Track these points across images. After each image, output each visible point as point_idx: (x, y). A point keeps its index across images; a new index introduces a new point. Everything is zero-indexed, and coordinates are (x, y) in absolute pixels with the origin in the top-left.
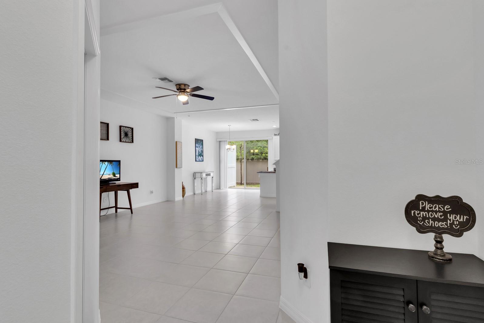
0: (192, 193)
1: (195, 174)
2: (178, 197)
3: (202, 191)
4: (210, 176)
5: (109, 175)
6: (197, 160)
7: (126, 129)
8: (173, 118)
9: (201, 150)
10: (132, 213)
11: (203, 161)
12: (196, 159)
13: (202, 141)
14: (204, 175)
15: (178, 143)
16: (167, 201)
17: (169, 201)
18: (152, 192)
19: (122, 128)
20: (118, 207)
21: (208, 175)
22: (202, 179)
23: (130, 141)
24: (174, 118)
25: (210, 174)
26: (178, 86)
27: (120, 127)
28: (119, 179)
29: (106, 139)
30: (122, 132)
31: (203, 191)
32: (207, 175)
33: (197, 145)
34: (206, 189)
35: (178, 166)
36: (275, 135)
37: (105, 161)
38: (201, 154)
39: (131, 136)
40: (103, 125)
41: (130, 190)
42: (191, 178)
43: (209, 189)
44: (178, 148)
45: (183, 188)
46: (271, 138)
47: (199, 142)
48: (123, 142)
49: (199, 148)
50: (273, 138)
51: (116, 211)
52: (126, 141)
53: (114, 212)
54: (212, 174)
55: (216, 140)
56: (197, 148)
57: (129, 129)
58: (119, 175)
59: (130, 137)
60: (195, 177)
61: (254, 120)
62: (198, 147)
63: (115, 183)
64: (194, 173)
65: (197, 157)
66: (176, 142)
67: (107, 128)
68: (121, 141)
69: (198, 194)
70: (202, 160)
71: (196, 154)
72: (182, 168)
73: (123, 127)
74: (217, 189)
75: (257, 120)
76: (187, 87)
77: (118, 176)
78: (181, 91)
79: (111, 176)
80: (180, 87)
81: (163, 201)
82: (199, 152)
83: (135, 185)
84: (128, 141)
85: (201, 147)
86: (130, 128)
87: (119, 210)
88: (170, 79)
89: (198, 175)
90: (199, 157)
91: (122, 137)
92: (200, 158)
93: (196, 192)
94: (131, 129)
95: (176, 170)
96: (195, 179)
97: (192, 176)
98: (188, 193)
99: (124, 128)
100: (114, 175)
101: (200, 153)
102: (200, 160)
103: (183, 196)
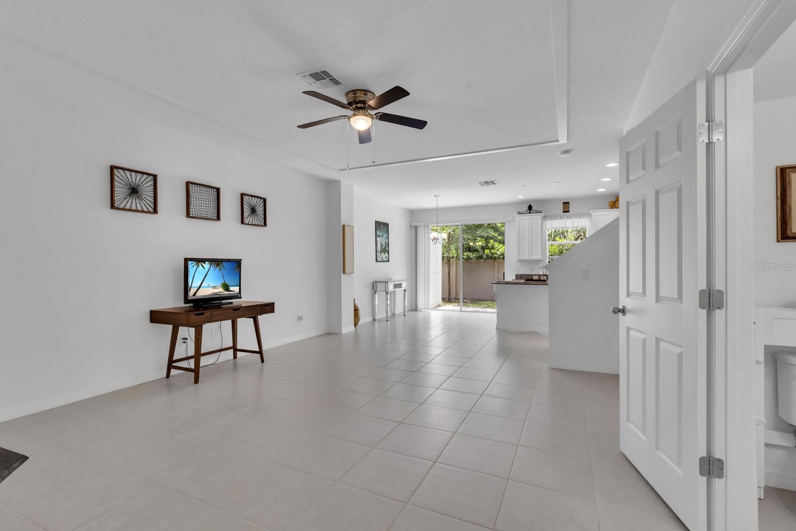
0: (370, 319)
1: (375, 284)
2: (347, 327)
3: (387, 315)
4: (401, 287)
5: (214, 287)
6: (379, 259)
7: (254, 201)
8: (337, 183)
9: (386, 242)
10: (263, 361)
11: (388, 261)
12: (378, 257)
13: (387, 225)
14: (391, 287)
15: (346, 227)
16: (329, 334)
17: (331, 333)
18: (300, 318)
19: (245, 198)
20: (238, 348)
21: (398, 286)
22: (387, 293)
23: (259, 224)
24: (339, 182)
25: (401, 284)
26: (351, 95)
27: (242, 195)
28: (238, 296)
29: (215, 218)
30: (245, 206)
31: (389, 314)
32: (396, 286)
33: (378, 233)
34: (394, 310)
35: (347, 271)
36: (520, 213)
37: (203, 261)
38: (385, 250)
39: (263, 213)
40: (208, 190)
41: (259, 316)
42: (367, 292)
43: (399, 310)
44: (346, 238)
45: (356, 310)
46: (511, 219)
47: (382, 227)
48: (248, 224)
49: (382, 238)
50: (514, 219)
51: (235, 357)
52: (253, 223)
53: (232, 357)
54: (404, 285)
55: (410, 224)
56: (378, 239)
57: (259, 199)
58: (238, 287)
59: (261, 215)
60: (375, 290)
61: (486, 183)
62: (379, 236)
63: (231, 303)
64: (374, 282)
65: (379, 254)
66: (344, 226)
67: (216, 198)
68: (242, 222)
69: (381, 320)
70: (387, 259)
71: (377, 249)
72: (354, 275)
73: (247, 197)
74: (412, 310)
75: (493, 183)
76: (369, 95)
77: (236, 289)
78: (356, 107)
79: (220, 290)
80: (355, 97)
81: (322, 334)
82: (382, 245)
83: (269, 308)
84: (256, 224)
85: (384, 236)
86: (261, 198)
87: (239, 354)
88: (335, 76)
89: (380, 287)
90: (383, 254)
91: (246, 214)
92: (384, 256)
93: (378, 317)
94: (262, 200)
95: (343, 276)
96: (375, 293)
97: (370, 286)
98: (365, 319)
99: (250, 198)
100: (226, 287)
101: (383, 247)
102: (384, 259)
103: (356, 325)
